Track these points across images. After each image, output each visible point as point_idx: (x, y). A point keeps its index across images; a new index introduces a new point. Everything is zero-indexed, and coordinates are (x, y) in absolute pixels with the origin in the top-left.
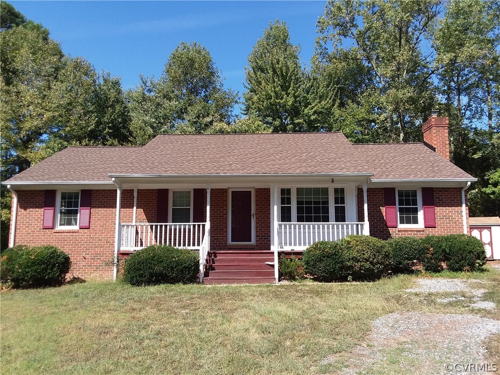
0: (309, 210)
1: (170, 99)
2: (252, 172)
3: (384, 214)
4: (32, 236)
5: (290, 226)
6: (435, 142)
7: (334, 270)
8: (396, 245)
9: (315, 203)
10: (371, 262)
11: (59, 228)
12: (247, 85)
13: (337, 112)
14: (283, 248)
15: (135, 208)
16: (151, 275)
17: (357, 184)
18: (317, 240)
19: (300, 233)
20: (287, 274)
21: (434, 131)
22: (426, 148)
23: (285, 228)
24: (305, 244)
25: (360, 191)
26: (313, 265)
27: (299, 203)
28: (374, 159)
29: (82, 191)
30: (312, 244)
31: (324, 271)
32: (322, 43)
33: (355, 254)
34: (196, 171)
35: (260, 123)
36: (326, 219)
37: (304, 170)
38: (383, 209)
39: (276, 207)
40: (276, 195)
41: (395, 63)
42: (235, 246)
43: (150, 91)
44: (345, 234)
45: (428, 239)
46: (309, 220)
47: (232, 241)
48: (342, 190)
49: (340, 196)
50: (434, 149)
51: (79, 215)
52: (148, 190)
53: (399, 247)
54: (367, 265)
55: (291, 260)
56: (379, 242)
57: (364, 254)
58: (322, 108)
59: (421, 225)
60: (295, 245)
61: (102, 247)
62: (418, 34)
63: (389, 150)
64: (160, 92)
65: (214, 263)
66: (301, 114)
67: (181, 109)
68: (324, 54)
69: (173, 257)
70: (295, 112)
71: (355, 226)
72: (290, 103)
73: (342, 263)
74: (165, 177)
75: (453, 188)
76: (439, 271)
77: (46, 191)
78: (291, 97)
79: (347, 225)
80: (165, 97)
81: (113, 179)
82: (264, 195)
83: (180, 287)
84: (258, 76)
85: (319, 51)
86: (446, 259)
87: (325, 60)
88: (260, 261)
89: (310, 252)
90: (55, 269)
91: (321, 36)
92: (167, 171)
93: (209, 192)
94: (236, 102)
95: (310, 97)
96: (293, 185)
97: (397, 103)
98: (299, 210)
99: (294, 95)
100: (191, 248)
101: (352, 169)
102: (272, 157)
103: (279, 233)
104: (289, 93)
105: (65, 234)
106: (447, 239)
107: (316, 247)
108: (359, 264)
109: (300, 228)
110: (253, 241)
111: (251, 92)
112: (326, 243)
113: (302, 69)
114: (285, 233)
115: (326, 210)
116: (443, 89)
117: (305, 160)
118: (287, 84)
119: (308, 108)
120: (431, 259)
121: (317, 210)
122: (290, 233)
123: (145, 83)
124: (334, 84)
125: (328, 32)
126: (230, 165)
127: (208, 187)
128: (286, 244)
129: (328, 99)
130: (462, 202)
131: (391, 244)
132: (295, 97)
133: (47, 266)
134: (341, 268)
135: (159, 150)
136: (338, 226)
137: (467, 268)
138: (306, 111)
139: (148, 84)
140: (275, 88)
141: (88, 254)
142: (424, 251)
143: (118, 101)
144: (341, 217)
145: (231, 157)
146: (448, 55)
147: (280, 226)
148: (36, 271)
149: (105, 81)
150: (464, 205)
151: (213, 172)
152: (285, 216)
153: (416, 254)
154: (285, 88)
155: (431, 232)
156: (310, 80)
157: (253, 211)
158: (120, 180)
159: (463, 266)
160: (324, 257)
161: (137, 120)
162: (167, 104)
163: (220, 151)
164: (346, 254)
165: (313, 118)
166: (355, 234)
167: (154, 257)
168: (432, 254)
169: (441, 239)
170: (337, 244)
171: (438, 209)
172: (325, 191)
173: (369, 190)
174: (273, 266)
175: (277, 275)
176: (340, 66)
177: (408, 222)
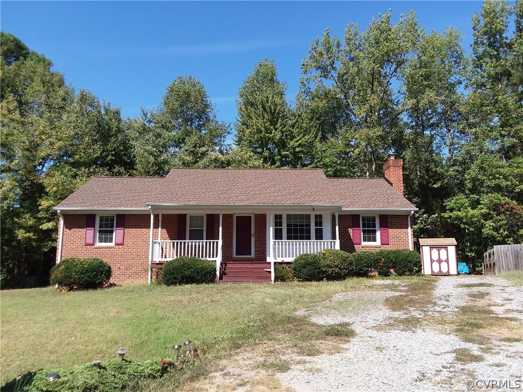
0: (296, 231)
1: (167, 129)
2: (254, 203)
3: (351, 235)
4: (76, 251)
5: (282, 242)
6: (393, 179)
7: (314, 274)
8: (358, 257)
9: (301, 226)
10: (339, 268)
11: (98, 244)
12: (239, 119)
13: (318, 145)
14: (276, 259)
15: (160, 228)
16: (183, 278)
17: (333, 211)
18: (302, 253)
19: (289, 248)
20: (280, 278)
21: (392, 170)
22: (386, 183)
23: (279, 245)
24: (293, 256)
25: (334, 216)
26: (299, 271)
27: (288, 225)
28: (345, 191)
29: (118, 215)
30: (298, 256)
31: (307, 275)
32: (306, 83)
33: (328, 262)
34: (212, 202)
35: (252, 153)
36: (309, 238)
37: (293, 201)
38: (350, 230)
39: (271, 228)
40: (271, 219)
41: (367, 106)
42: (239, 258)
43: (150, 122)
44: (322, 249)
45: (382, 252)
46: (296, 238)
47: (236, 255)
48: (321, 216)
49: (319, 220)
50: (391, 184)
51: (114, 234)
52: (170, 215)
53: (360, 258)
54: (337, 270)
55: (283, 268)
56: (345, 254)
57: (334, 262)
58: (305, 142)
59: (378, 242)
60: (286, 257)
61: (133, 260)
62: (389, 79)
63: (358, 184)
64: (159, 122)
65: (225, 270)
66: (287, 147)
67: (179, 139)
68: (307, 92)
69: (198, 265)
70: (282, 144)
71: (329, 243)
72: (278, 137)
73: (319, 269)
74: (189, 206)
75: (402, 215)
76: (389, 276)
77: (88, 215)
78: (279, 132)
79: (324, 242)
80: (163, 127)
81: (150, 207)
82: (261, 219)
83: (203, 286)
84: (249, 111)
85: (303, 90)
86: (394, 267)
87: (308, 98)
88: (260, 268)
89: (297, 261)
90: (103, 275)
91: (305, 77)
92: (190, 201)
93: (221, 217)
94: (229, 133)
95: (295, 131)
96: (284, 212)
97: (369, 140)
98: (289, 231)
99: (281, 130)
100: (211, 259)
101: (328, 201)
102: (268, 191)
103: (274, 248)
104: (277, 128)
105: (104, 249)
106: (394, 252)
107: (301, 257)
108: (331, 269)
109: (289, 245)
110: (253, 255)
111: (243, 125)
112: (308, 255)
113: (289, 106)
114: (279, 248)
115: (309, 231)
116: (412, 124)
117: (294, 193)
118: (275, 120)
119: (293, 141)
120: (383, 266)
121: (302, 231)
122: (282, 248)
123: (145, 115)
124: (316, 120)
125: (311, 73)
126: (237, 196)
127: (221, 213)
128: (279, 256)
129: (311, 135)
130: (408, 226)
131: (355, 256)
132: (282, 132)
133: (98, 273)
134: (319, 273)
135: (177, 183)
136: (317, 243)
137: (408, 273)
138: (292, 143)
139: (149, 115)
140: (264, 124)
141: (122, 265)
142: (378, 260)
143: (119, 130)
144: (319, 236)
145: (236, 190)
146: (411, 101)
147: (275, 242)
148: (89, 277)
149: (106, 110)
150: (409, 228)
151: (225, 202)
152: (278, 236)
153: (372, 263)
154: (273, 123)
155: (385, 248)
156: (295, 116)
157: (253, 231)
158: (154, 208)
159: (405, 272)
160: (307, 265)
161: (140, 149)
162: (166, 134)
163: (227, 184)
164: (323, 263)
165: (297, 149)
166: (329, 248)
167: (184, 265)
168: (384, 263)
169: (389, 253)
170: (316, 255)
171: (390, 231)
172: (308, 216)
173: (340, 216)
174: (270, 272)
175: (273, 278)
176: (321, 105)
177: (369, 240)
